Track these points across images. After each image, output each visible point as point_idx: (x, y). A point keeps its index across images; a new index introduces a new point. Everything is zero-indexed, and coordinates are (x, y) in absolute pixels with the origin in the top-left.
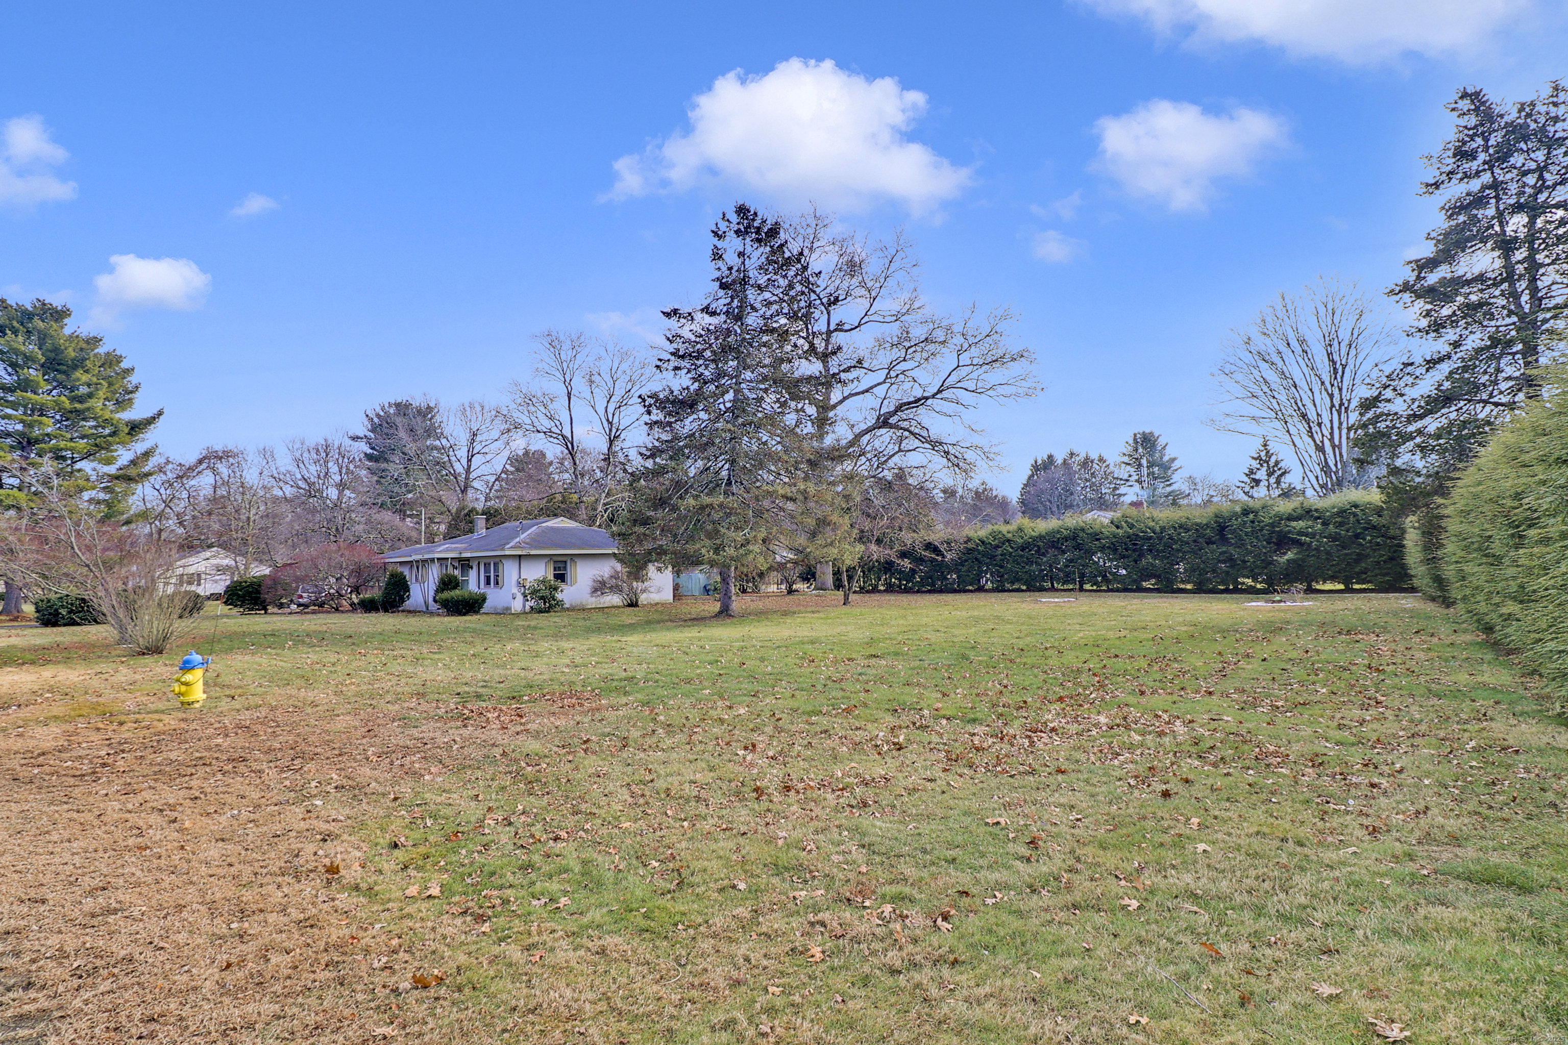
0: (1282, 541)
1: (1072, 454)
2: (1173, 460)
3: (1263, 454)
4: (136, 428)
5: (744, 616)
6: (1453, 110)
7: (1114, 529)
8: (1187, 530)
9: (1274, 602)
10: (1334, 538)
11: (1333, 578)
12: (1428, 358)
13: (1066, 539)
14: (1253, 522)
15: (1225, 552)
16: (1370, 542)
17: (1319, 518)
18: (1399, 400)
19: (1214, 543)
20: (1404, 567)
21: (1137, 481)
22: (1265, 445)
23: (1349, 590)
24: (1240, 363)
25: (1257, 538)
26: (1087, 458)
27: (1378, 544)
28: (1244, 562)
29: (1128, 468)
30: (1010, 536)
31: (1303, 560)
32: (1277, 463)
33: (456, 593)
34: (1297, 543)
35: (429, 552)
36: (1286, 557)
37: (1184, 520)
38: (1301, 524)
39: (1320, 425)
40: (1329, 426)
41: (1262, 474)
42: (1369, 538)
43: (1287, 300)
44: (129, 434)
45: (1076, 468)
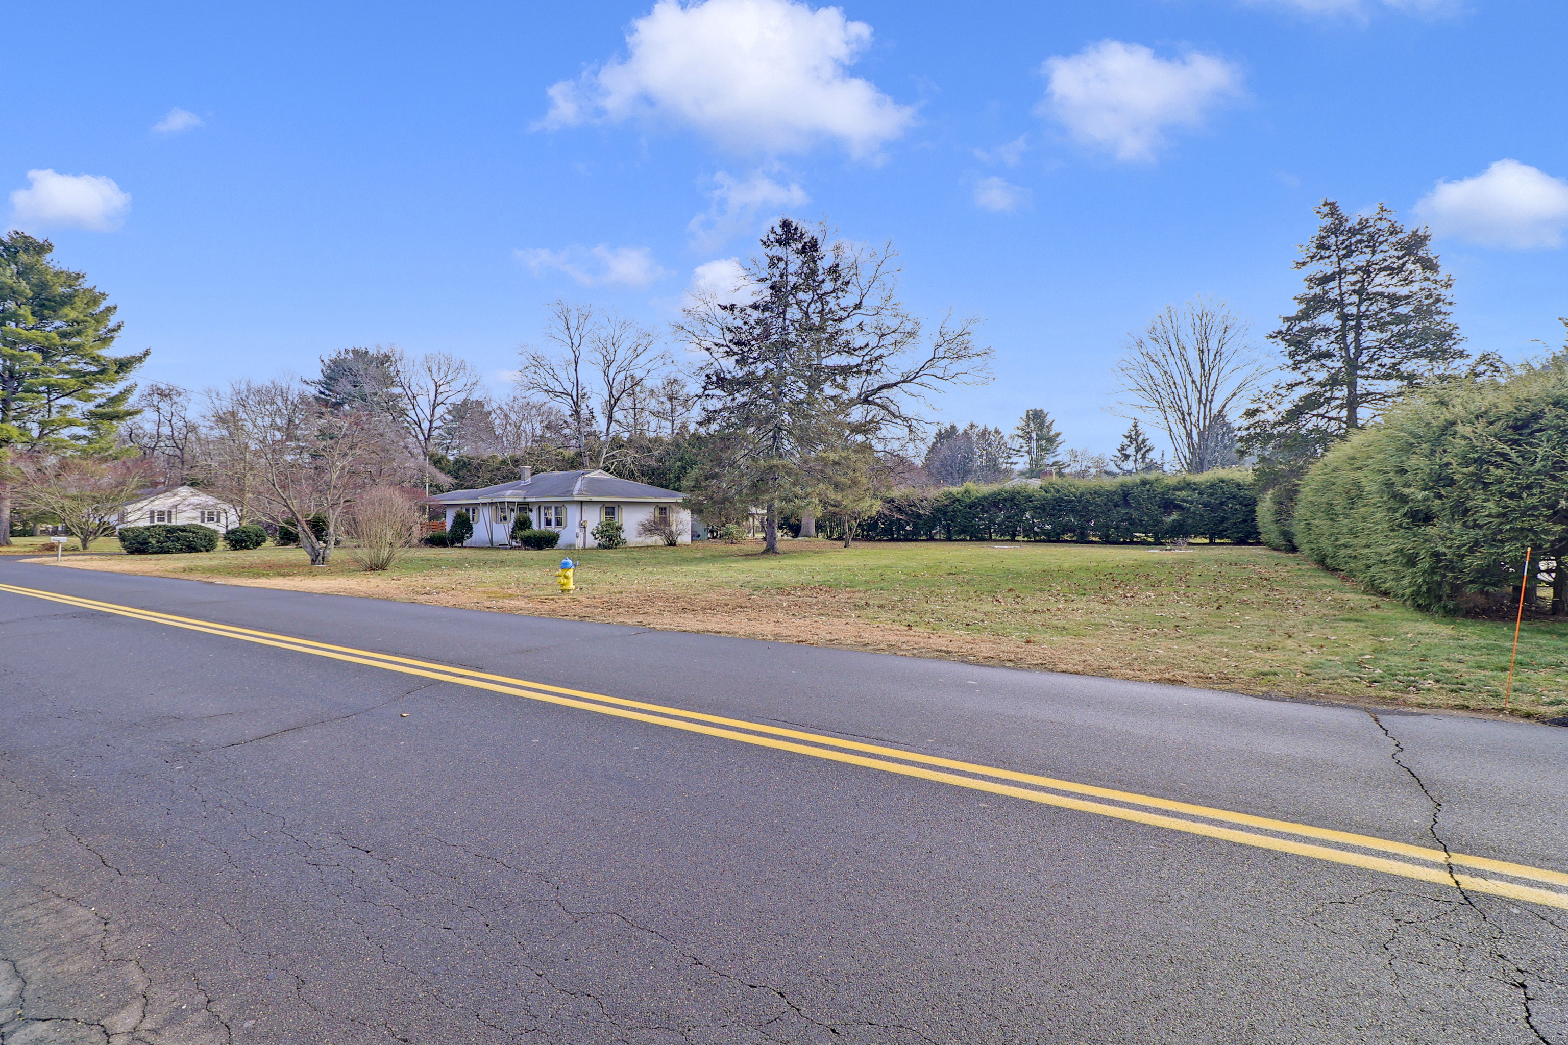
0: (1169, 505)
1: (972, 426)
2: (1058, 435)
3: (1133, 433)
4: (123, 366)
5: (787, 554)
6: (1318, 212)
7: (1044, 493)
8: (1100, 496)
9: (1166, 550)
10: (1205, 505)
11: (1203, 534)
12: (1289, 383)
13: (1005, 500)
14: (1148, 491)
15: (1127, 513)
16: (1231, 508)
17: (1196, 489)
18: (1271, 412)
19: (1119, 506)
20: (1255, 527)
21: (1027, 452)
22: (1135, 426)
23: (1212, 543)
24: (1133, 362)
25: (1151, 503)
26: (985, 430)
27: (1236, 510)
28: (1141, 521)
29: (1021, 440)
30: (959, 496)
31: (1183, 520)
32: (1144, 441)
33: (527, 533)
34: (1179, 507)
35: (498, 496)
36: (1172, 518)
37: (1097, 488)
38: (1184, 493)
39: (1189, 414)
40: (1197, 416)
41: (1131, 451)
42: (1230, 505)
43: (1172, 312)
44: (116, 372)
45: (975, 439)
